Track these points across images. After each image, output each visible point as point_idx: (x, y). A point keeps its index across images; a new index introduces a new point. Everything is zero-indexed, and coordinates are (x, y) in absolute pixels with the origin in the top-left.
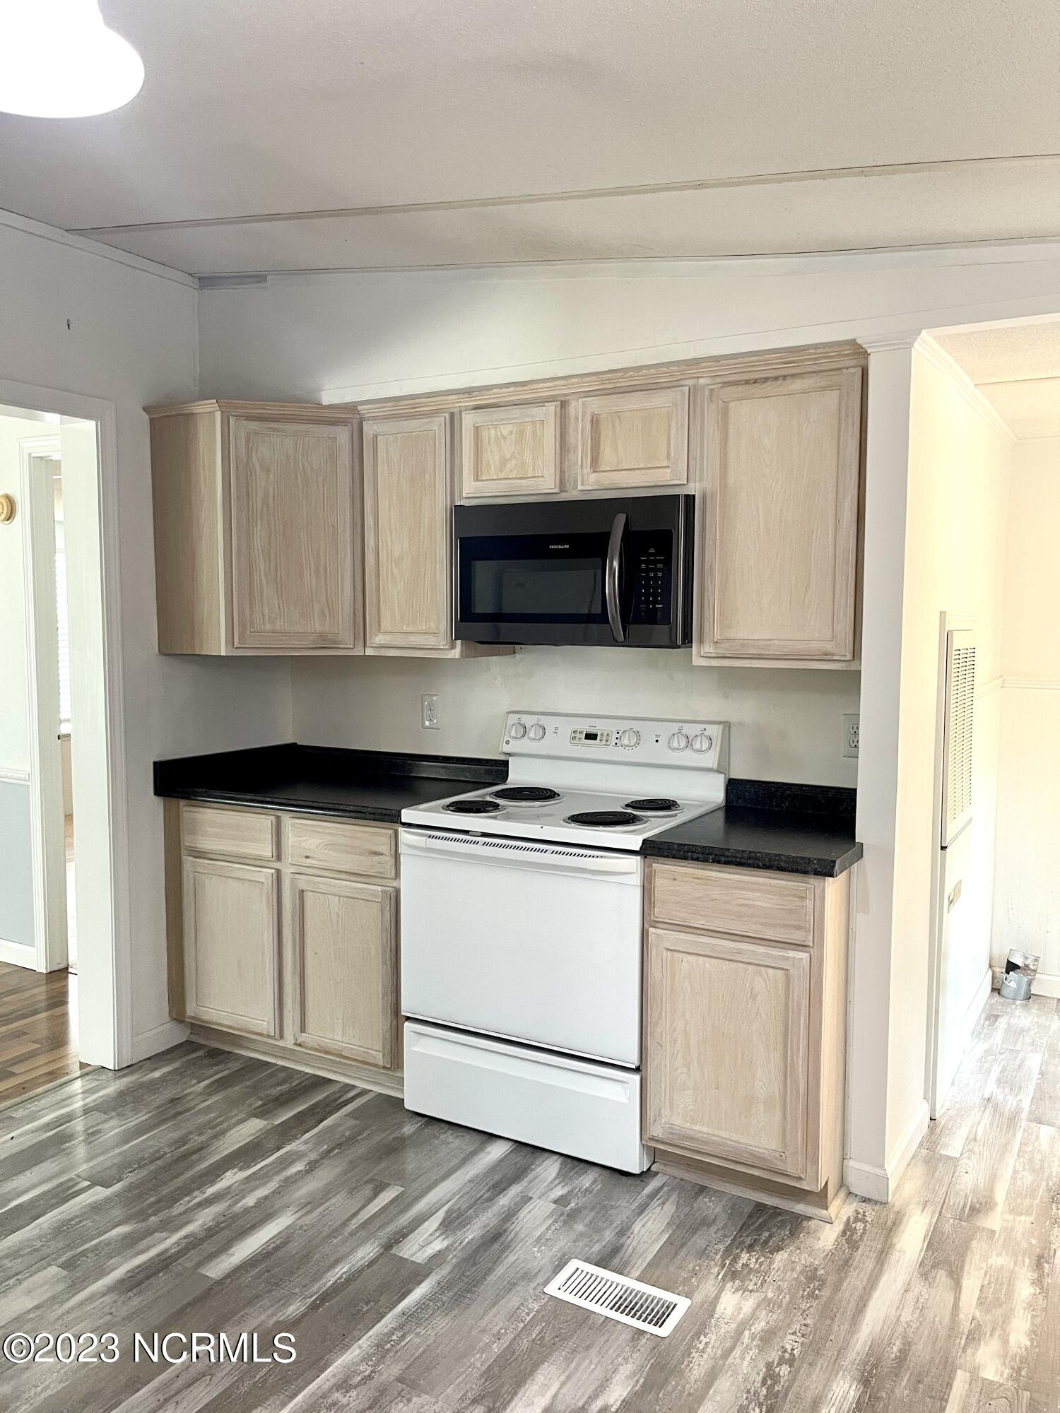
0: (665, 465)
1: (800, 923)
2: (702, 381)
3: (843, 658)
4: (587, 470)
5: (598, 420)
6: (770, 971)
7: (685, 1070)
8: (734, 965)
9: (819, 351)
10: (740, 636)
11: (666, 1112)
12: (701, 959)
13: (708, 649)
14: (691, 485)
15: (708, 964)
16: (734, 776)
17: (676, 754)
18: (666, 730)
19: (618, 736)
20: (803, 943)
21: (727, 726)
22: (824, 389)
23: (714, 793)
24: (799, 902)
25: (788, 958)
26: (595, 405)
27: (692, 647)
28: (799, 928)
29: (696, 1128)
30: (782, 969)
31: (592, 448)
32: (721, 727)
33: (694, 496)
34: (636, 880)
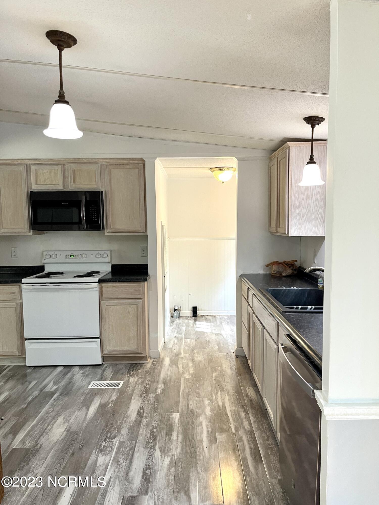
0: (95, 183)
1: (140, 293)
2: (103, 163)
3: (143, 232)
4: (72, 183)
5: (74, 170)
6: (133, 306)
7: (112, 335)
8: (124, 306)
9: (133, 159)
10: (117, 227)
11: (108, 347)
12: (115, 306)
13: (109, 230)
14: (102, 189)
15: (118, 307)
16: (113, 264)
17: (98, 259)
18: (94, 253)
19: (80, 255)
20: (140, 298)
21: (111, 251)
22: (135, 168)
23: (109, 269)
24: (139, 288)
25: (137, 302)
26: (74, 166)
27: (104, 230)
28: (140, 294)
29: (116, 348)
30: (136, 305)
31: (73, 178)
32: (110, 251)
33: (103, 192)
34: (97, 289)
